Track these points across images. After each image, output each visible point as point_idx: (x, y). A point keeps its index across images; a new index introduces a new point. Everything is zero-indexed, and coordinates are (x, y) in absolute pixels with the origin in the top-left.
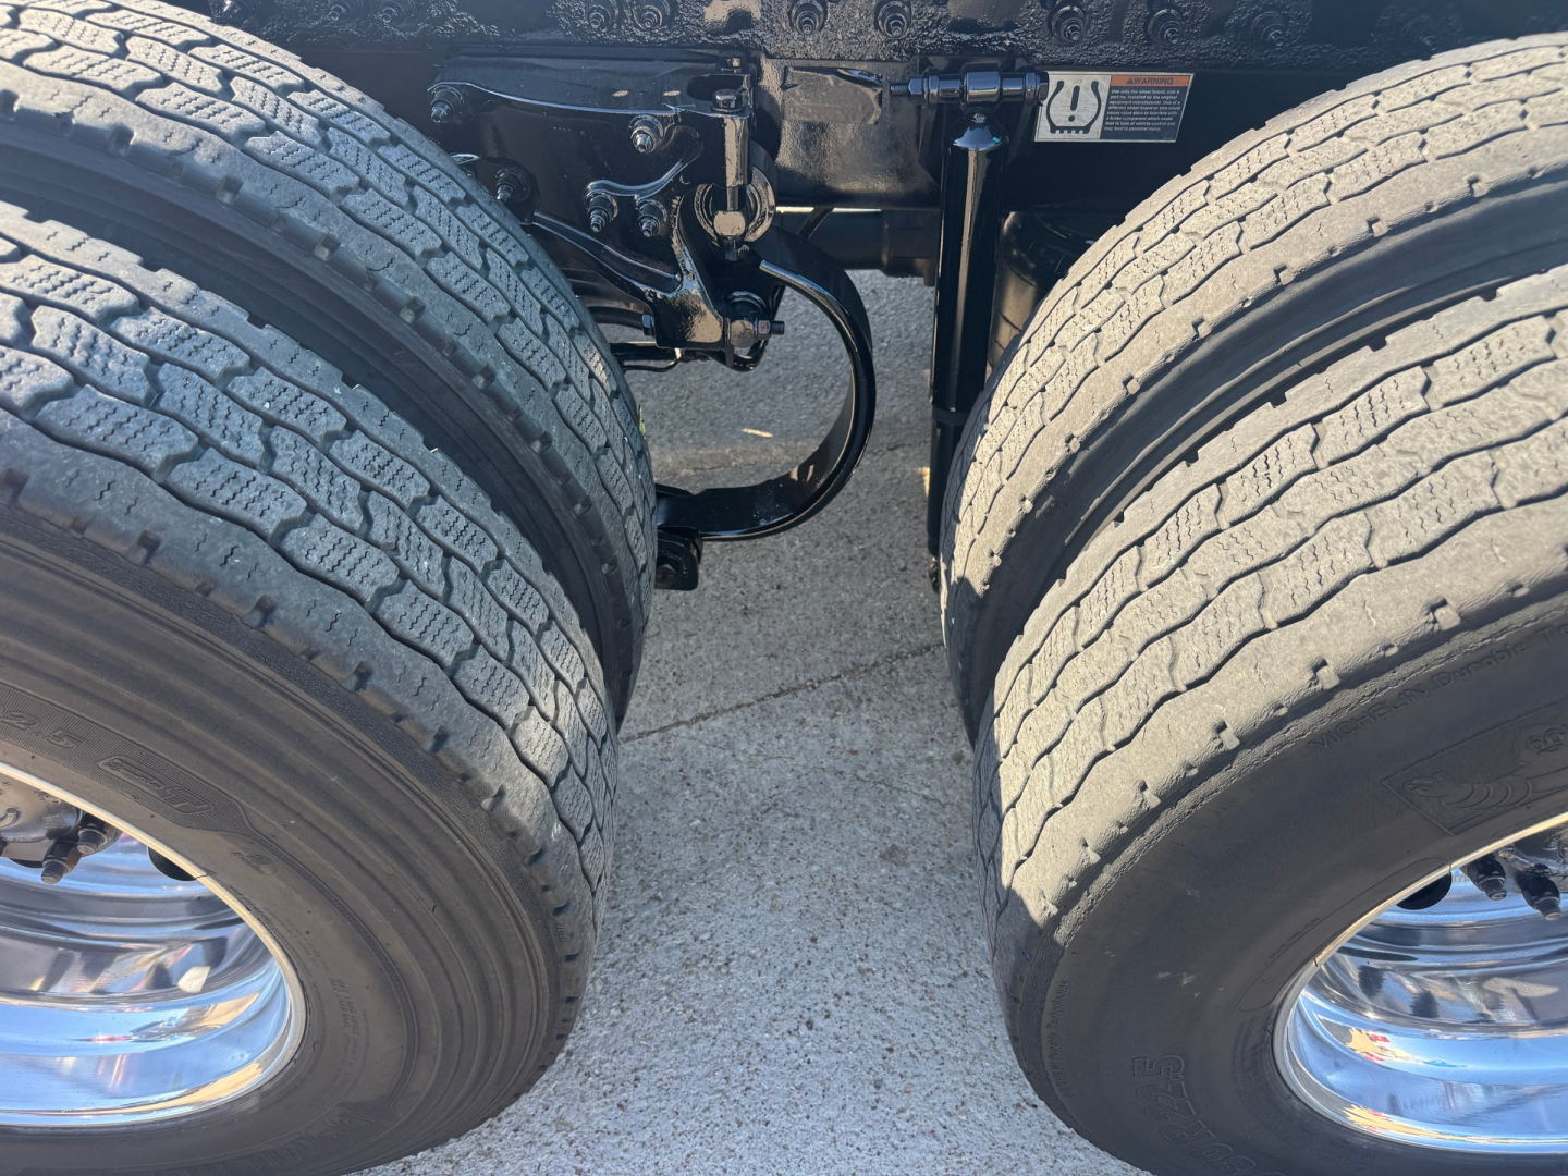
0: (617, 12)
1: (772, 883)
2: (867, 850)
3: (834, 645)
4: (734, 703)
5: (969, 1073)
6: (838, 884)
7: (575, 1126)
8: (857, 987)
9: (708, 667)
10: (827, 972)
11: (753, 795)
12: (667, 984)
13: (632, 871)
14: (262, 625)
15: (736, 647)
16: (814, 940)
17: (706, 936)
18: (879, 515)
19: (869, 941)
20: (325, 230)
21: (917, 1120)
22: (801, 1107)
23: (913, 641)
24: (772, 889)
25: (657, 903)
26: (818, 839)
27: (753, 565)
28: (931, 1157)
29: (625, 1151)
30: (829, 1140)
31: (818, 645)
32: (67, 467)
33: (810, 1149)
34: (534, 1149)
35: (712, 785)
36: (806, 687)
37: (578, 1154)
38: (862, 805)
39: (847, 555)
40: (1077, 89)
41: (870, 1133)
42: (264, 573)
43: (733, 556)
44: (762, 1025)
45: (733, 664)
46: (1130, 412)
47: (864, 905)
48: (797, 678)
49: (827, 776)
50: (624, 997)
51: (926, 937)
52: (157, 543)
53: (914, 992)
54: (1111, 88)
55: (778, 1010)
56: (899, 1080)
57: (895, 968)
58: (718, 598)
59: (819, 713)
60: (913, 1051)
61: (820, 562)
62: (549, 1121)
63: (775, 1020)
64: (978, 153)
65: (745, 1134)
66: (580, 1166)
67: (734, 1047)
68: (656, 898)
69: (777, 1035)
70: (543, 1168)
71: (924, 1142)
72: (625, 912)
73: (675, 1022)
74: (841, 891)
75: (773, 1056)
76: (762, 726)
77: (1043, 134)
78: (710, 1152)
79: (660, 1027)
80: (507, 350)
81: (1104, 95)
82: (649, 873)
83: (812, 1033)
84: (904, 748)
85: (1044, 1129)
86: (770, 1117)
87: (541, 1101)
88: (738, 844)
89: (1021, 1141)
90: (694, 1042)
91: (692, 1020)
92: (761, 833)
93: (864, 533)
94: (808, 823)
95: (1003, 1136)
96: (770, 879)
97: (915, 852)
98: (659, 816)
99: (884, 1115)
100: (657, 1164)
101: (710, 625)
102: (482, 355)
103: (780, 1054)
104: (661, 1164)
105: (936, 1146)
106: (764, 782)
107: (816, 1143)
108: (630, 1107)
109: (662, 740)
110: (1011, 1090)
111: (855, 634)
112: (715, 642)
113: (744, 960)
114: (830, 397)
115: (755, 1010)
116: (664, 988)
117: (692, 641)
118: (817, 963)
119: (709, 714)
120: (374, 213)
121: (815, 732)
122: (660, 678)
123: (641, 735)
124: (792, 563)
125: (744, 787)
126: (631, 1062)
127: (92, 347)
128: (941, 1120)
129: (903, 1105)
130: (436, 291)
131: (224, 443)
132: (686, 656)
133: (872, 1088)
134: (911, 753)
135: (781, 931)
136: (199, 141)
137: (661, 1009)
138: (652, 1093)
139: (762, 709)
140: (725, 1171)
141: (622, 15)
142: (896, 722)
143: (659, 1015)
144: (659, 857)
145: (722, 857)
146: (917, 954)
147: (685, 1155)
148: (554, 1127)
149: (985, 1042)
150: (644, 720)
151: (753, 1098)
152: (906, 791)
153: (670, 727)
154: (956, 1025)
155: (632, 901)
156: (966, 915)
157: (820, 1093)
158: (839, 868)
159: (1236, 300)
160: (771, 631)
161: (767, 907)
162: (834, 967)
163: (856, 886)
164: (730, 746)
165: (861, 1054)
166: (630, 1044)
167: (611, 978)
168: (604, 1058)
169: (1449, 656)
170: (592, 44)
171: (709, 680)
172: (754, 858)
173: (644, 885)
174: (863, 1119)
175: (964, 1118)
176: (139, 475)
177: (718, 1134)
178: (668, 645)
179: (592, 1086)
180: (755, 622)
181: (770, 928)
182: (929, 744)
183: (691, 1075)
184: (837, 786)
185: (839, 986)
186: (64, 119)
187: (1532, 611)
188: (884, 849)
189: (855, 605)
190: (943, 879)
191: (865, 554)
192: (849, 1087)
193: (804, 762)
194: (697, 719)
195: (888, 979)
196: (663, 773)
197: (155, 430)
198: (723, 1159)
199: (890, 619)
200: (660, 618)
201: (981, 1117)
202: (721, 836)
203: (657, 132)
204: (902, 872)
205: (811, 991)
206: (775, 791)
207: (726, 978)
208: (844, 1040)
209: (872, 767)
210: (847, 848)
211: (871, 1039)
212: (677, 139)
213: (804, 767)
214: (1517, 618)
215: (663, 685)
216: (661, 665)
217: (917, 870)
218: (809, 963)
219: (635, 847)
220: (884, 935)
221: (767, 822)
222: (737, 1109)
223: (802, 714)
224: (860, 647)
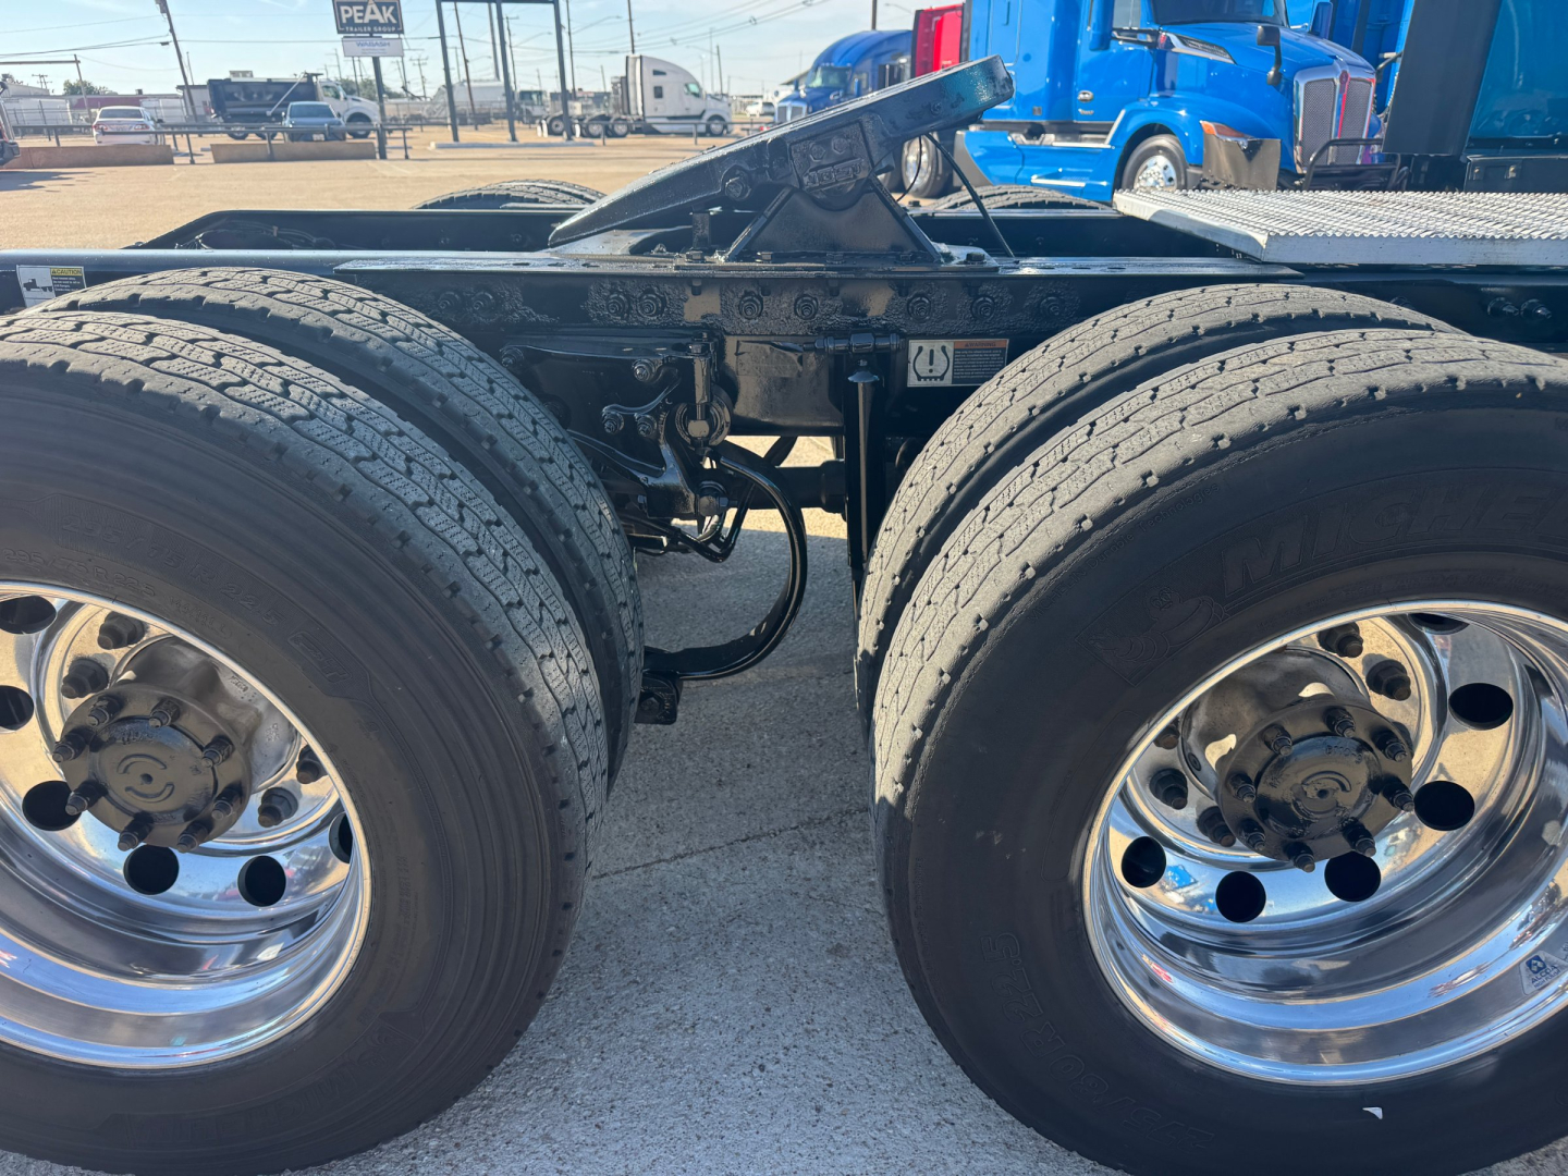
0: (627, 306)
1: (734, 971)
2: (816, 947)
3: (793, 805)
4: (708, 846)
5: (897, 1100)
6: (790, 971)
7: (559, 1140)
8: (803, 1042)
9: (687, 821)
10: (778, 1032)
11: (720, 910)
12: (642, 1041)
13: (615, 963)
14: (402, 547)
15: (711, 808)
16: (768, 1010)
17: (675, 1008)
18: (834, 716)
19: (815, 1010)
20: (440, 390)
21: (851, 1134)
22: (752, 1126)
23: (860, 801)
24: (734, 975)
25: (635, 985)
26: (775, 940)
27: (728, 751)
28: (863, 1160)
29: (600, 1157)
30: (775, 1148)
31: (780, 806)
32: (307, 448)
33: (758, 1155)
34: (522, 1156)
35: (686, 903)
36: (769, 834)
37: (560, 1159)
38: (813, 916)
39: (807, 744)
40: (932, 351)
41: (810, 1143)
42: (405, 521)
43: (712, 746)
44: (721, 1069)
45: (708, 819)
46: (952, 506)
47: (812, 986)
48: (761, 828)
49: (784, 896)
50: (605, 1050)
51: (864, 1007)
52: (350, 492)
53: (852, 1045)
54: (955, 350)
55: (736, 1058)
56: (837, 1106)
57: (836, 1028)
58: (698, 774)
59: (780, 852)
60: (850, 1086)
61: (784, 750)
62: (536, 1136)
63: (732, 1065)
64: (864, 384)
65: (704, 1144)
66: (561, 1168)
67: (697, 1084)
68: (635, 982)
69: (734, 1076)
70: (529, 1169)
71: (857, 1150)
72: (608, 991)
73: (647, 1068)
74: (793, 975)
75: (730, 1090)
76: (731, 862)
77: (913, 382)
78: (673, 1158)
79: (634, 1071)
80: (546, 476)
81: (950, 355)
82: (630, 965)
83: (763, 1074)
84: (850, 875)
85: (960, 1139)
86: (724, 1133)
87: (530, 1122)
88: (706, 944)
89: (940, 1149)
90: (663, 1081)
91: (661, 1066)
92: (726, 936)
93: (822, 729)
94: (766, 928)
95: (925, 1145)
96: (732, 968)
97: (856, 948)
98: (640, 925)
99: (823, 1131)
100: (626, 1166)
101: (689, 792)
102: (530, 474)
103: (736, 1089)
104: (630, 1167)
105: (866, 1152)
106: (730, 901)
107: (764, 1151)
108: (606, 1127)
109: (645, 872)
110: (932, 1112)
111: (812, 797)
112: (693, 804)
113: (708, 1024)
114: (797, 639)
115: (716, 1058)
116: (639, 1044)
117: (674, 804)
118: (770, 1026)
119: (686, 854)
120: (469, 388)
121: (775, 865)
122: (645, 830)
123: (627, 869)
124: (760, 750)
125: (714, 905)
126: (607, 1095)
127: (319, 404)
128: (872, 1134)
129: (840, 1124)
130: (504, 434)
131: (386, 459)
132: (668, 814)
133: (814, 1112)
134: (856, 879)
135: (740, 1004)
136: (369, 339)
137: (636, 1058)
138: (625, 1117)
139: (731, 850)
140: (685, 1171)
141: (631, 308)
142: (844, 858)
143: (634, 1063)
144: (639, 953)
145: (692, 953)
146: (855, 1019)
147: (651, 1160)
148: (540, 1141)
149: (912, 1079)
150: (631, 858)
151: (712, 1119)
152: (850, 906)
153: (653, 863)
154: (886, 1068)
155: (615, 984)
156: (898, 992)
157: (769, 1115)
158: (792, 960)
159: (1007, 428)
160: (742, 796)
161: (729, 987)
162: (784, 1028)
163: (805, 972)
164: (703, 875)
165: (804, 1089)
166: (608, 1082)
167: (594, 1037)
168: (586, 1092)
169: (1092, 546)
170: (610, 326)
171: (687, 830)
172: (719, 953)
173: (625, 973)
174: (804, 1134)
175: (891, 1132)
176: (342, 460)
177: (680, 1145)
178: (654, 807)
179: (574, 1111)
180: (728, 790)
181: (731, 1002)
182: (872, 873)
183: (658, 1105)
184: (792, 903)
185: (788, 1041)
186: (295, 322)
187: (1130, 513)
188: (830, 947)
189: (812, 779)
190: (880, 967)
191: (822, 743)
192: (794, 1111)
193: (765, 886)
194: (676, 858)
195: (830, 1036)
196: (645, 895)
197: (351, 444)
198: (684, 1162)
199: (842, 787)
200: (648, 788)
201: (906, 1132)
202: (692, 938)
203: (651, 370)
204: (845, 962)
205: (764, 1045)
206: (740, 907)
207: (692, 1037)
208: (790, 1079)
209: (822, 889)
210: (799, 946)
211: (815, 1078)
212: (664, 376)
213: (765, 890)
214: (1123, 518)
215: (648, 834)
216: (647, 821)
217: (857, 961)
218: (763, 1025)
219: (618, 947)
220: (828, 1006)
221: (731, 929)
222: (697, 1128)
223: (764, 854)
224: (815, 806)
